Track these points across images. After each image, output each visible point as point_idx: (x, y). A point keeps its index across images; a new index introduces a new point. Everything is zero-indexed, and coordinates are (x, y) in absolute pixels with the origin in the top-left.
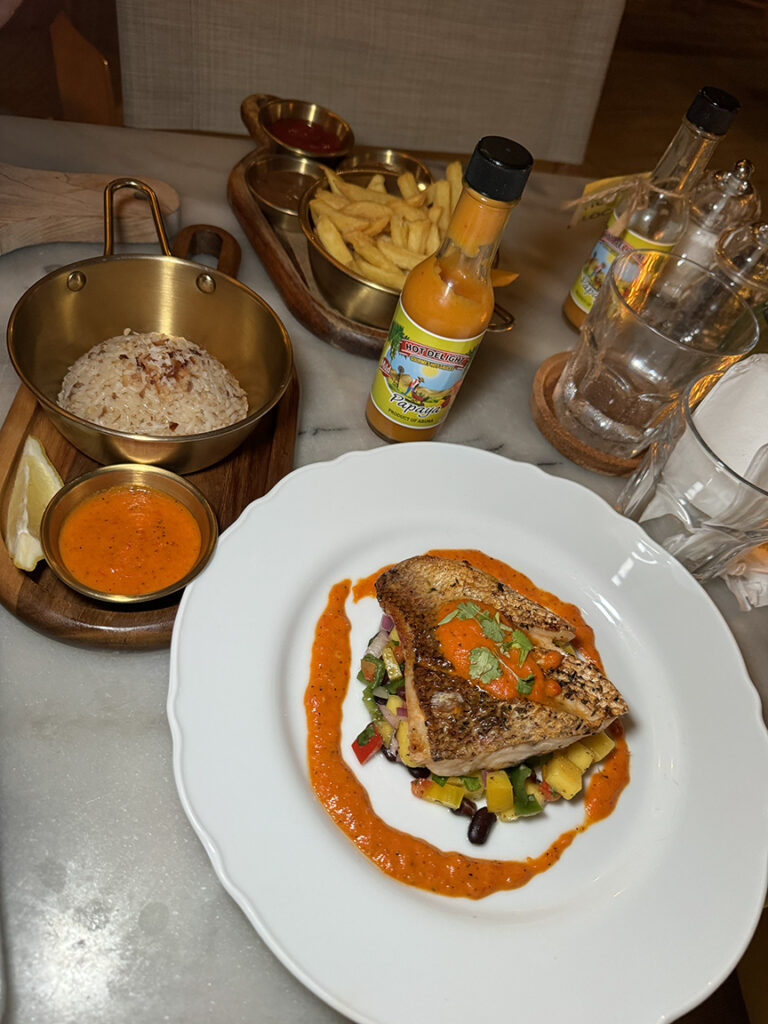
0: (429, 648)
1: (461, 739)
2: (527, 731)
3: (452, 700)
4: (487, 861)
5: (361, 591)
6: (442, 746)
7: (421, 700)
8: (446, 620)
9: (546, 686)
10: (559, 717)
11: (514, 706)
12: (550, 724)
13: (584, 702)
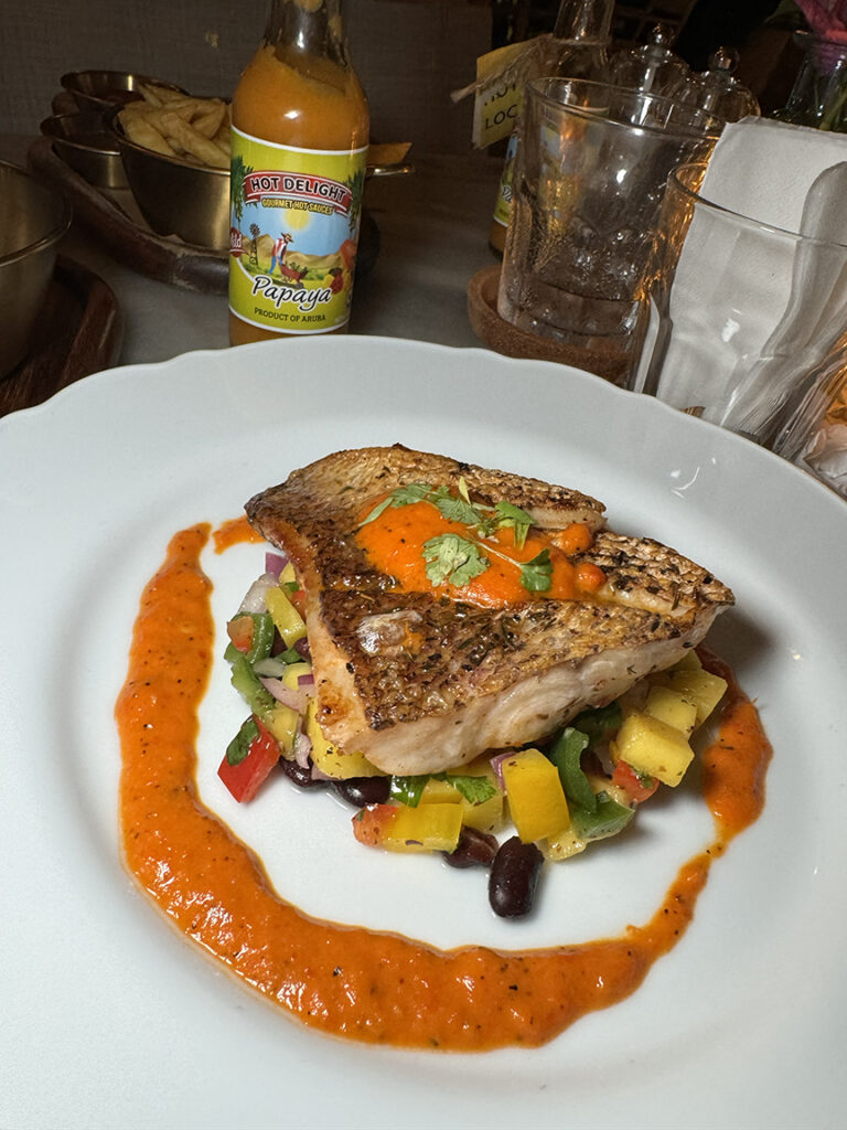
0: (347, 561)
1: (427, 683)
2: (559, 645)
3: (400, 622)
4: (544, 951)
5: (230, 535)
6: (388, 699)
7: (337, 634)
8: (373, 517)
9: (575, 576)
10: (613, 614)
11: (523, 614)
12: (601, 627)
13: (653, 590)
